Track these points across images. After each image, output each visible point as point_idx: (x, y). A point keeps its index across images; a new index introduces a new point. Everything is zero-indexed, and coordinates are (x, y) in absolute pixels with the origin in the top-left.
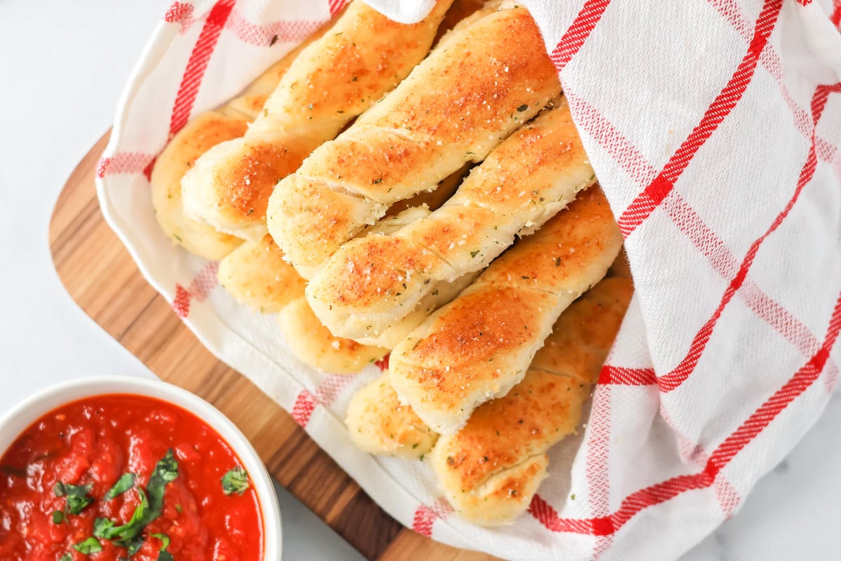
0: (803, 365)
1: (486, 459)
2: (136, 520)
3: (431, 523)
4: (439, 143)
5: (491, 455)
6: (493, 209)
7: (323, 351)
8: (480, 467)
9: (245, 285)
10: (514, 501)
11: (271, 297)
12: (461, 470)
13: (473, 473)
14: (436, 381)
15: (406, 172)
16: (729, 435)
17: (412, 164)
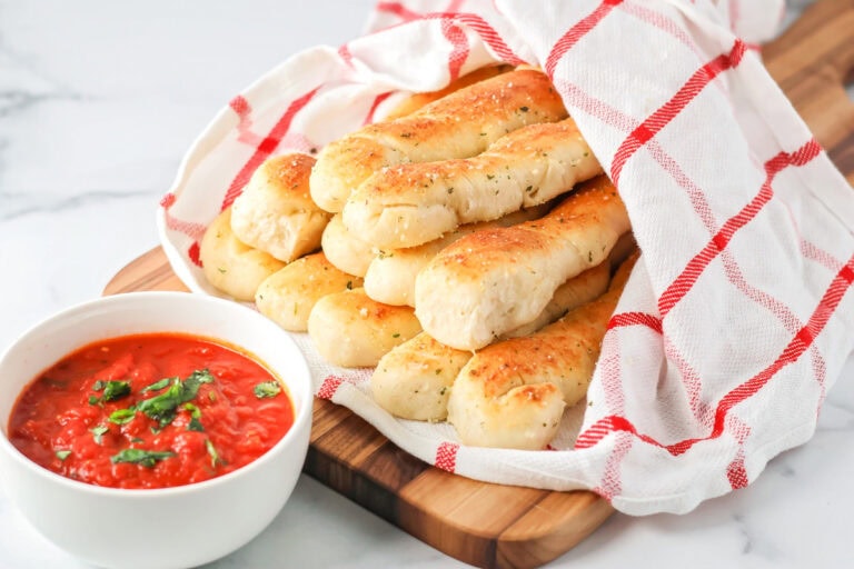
0: (790, 341)
1: (507, 365)
2: (171, 394)
3: (454, 453)
4: (458, 119)
5: (511, 364)
6: (504, 157)
7: (352, 319)
8: (501, 372)
9: (282, 286)
10: (534, 405)
11: (305, 292)
12: (484, 377)
13: (494, 378)
14: (459, 261)
15: (431, 134)
16: (732, 390)
17: (436, 130)
